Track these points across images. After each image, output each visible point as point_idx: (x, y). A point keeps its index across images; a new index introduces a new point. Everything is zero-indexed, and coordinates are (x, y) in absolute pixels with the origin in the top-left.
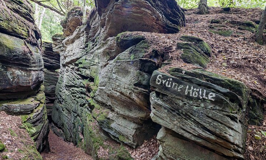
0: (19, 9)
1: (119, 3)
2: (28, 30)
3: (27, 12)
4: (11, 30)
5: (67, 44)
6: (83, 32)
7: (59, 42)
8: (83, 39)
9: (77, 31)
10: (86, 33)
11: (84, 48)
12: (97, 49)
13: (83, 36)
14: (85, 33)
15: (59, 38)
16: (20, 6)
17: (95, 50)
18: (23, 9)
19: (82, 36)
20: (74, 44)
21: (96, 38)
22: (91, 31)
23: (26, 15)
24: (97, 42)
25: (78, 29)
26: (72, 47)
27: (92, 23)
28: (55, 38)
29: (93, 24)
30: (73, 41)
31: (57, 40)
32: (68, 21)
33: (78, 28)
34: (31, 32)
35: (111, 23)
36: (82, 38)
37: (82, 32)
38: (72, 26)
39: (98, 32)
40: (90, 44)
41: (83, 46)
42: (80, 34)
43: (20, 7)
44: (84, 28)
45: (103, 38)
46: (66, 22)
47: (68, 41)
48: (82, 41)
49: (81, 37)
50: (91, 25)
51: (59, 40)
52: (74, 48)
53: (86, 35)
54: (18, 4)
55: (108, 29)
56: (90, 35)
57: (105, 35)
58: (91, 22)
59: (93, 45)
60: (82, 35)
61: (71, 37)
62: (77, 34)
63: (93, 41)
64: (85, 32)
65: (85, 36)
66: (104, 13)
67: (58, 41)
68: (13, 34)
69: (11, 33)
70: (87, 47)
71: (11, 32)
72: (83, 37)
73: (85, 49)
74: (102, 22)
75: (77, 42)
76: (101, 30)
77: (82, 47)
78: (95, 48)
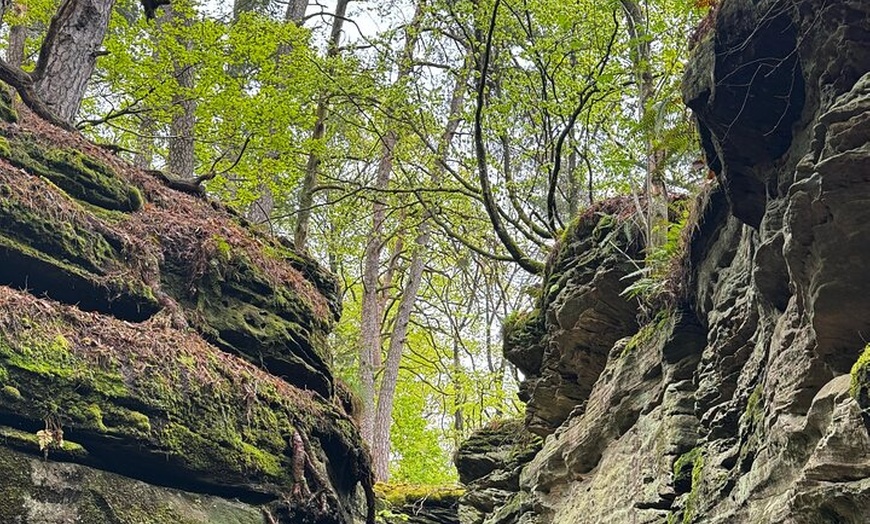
0: (251, 322)
1: (860, 98)
2: (286, 439)
3: (290, 331)
4: (198, 462)
5: (552, 484)
6: (655, 374)
7: (499, 485)
8: (656, 426)
9: (610, 377)
10: (675, 378)
11: (666, 502)
12: (759, 488)
13: (660, 402)
14: (666, 380)
15: (503, 454)
16: (259, 305)
17: (745, 504)
18: (271, 318)
19: (652, 406)
20: (599, 479)
21: (743, 404)
22: (708, 353)
23: (284, 353)
24: (751, 430)
25: (620, 362)
26: (583, 504)
27: (710, 290)
28: (476, 456)
29: (723, 294)
30: (588, 459)
31: (489, 466)
32: (552, 315)
33: (616, 355)
34: (306, 449)
35: (820, 264)
36: (648, 424)
37: (646, 377)
38: (580, 347)
39: (757, 354)
40: (710, 462)
41: (662, 485)
42: (637, 393)
43: (255, 311)
44: (660, 347)
45: (786, 395)
46: (537, 328)
47: (556, 461)
48: (650, 447)
49: (642, 418)
50: (709, 306)
51: (503, 467)
52: (600, 509)
53: (680, 396)
54: (247, 299)
55: (812, 316)
56: (702, 385)
57: (798, 370)
58: (702, 287)
59: (728, 464)
60: (646, 399)
61: (576, 432)
62: (615, 400)
63: (728, 429)
64: (669, 370)
65: (670, 403)
66: (774, 196)
67: (496, 476)
68: (208, 480)
69: (201, 479)
70: (689, 490)
71: (203, 472)
72: (657, 411)
73: (677, 503)
74: (768, 269)
75: (617, 461)
76: (771, 329)
77: (651, 493)
78: (745, 485)
